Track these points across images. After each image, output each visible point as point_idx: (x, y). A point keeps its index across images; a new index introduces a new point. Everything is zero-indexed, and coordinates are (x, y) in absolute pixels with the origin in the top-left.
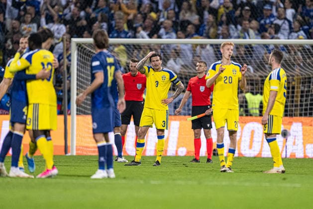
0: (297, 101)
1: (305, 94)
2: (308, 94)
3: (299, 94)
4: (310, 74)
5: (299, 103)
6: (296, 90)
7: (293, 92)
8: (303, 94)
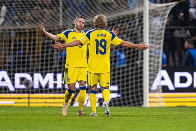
0: (38, 53)
1: (46, 46)
2: (48, 45)
3: (40, 46)
4: (50, 27)
5: (40, 55)
6: (37, 42)
7: (34, 45)
8: (44, 46)
